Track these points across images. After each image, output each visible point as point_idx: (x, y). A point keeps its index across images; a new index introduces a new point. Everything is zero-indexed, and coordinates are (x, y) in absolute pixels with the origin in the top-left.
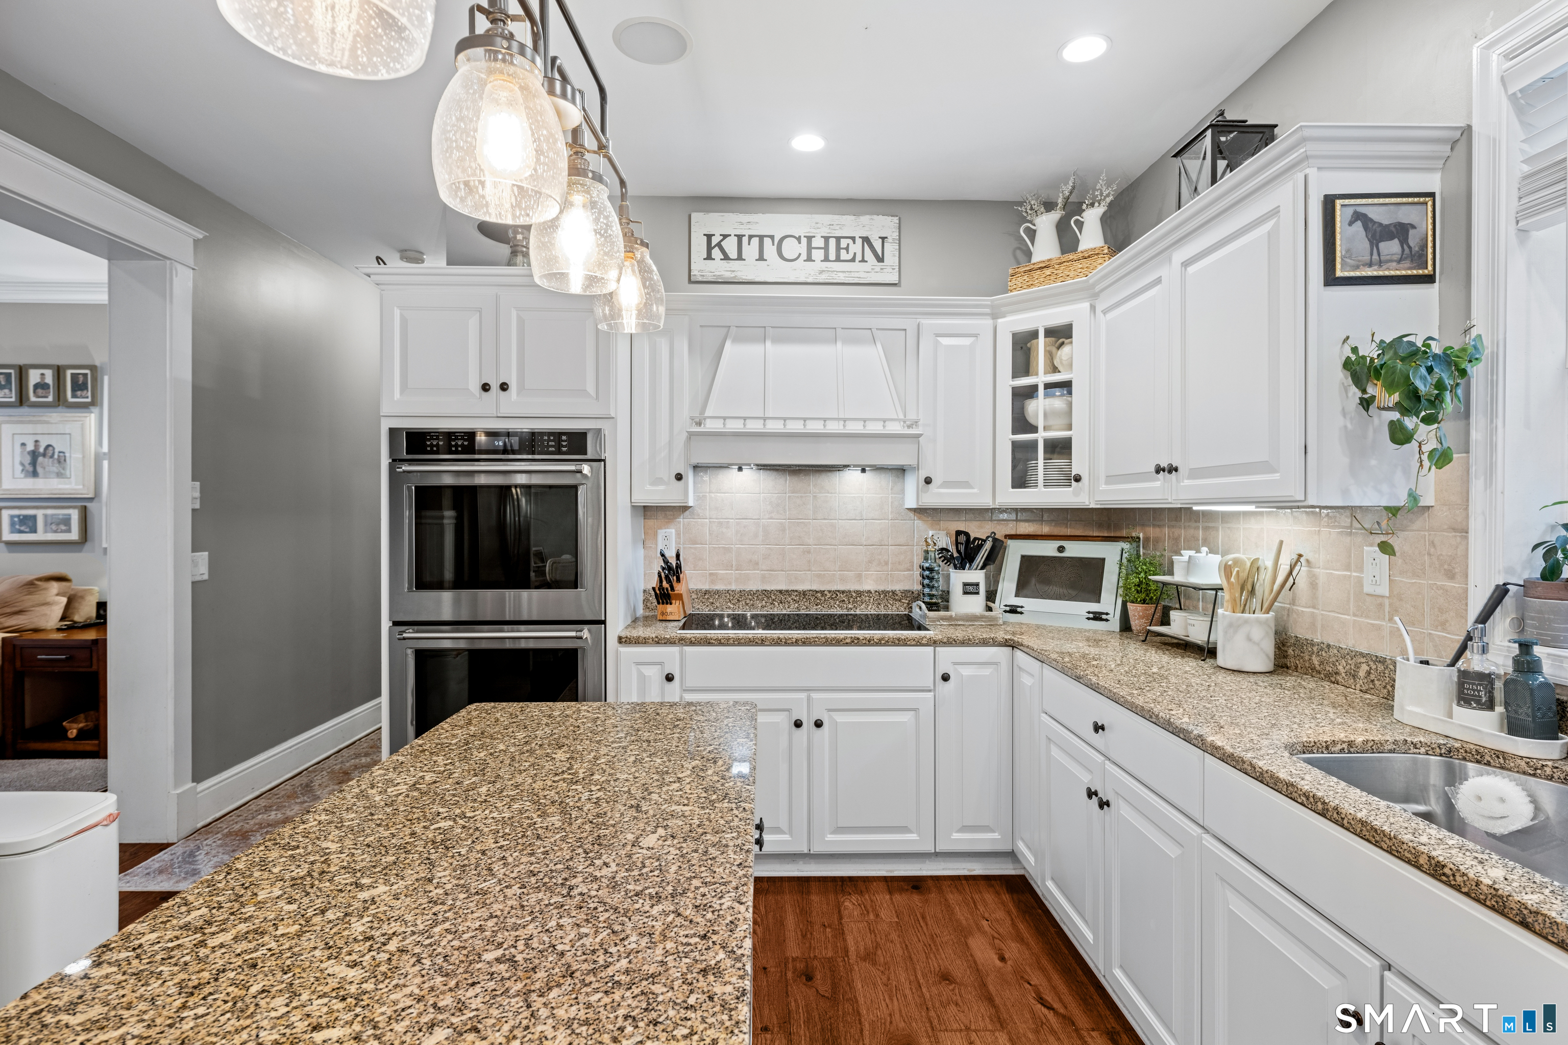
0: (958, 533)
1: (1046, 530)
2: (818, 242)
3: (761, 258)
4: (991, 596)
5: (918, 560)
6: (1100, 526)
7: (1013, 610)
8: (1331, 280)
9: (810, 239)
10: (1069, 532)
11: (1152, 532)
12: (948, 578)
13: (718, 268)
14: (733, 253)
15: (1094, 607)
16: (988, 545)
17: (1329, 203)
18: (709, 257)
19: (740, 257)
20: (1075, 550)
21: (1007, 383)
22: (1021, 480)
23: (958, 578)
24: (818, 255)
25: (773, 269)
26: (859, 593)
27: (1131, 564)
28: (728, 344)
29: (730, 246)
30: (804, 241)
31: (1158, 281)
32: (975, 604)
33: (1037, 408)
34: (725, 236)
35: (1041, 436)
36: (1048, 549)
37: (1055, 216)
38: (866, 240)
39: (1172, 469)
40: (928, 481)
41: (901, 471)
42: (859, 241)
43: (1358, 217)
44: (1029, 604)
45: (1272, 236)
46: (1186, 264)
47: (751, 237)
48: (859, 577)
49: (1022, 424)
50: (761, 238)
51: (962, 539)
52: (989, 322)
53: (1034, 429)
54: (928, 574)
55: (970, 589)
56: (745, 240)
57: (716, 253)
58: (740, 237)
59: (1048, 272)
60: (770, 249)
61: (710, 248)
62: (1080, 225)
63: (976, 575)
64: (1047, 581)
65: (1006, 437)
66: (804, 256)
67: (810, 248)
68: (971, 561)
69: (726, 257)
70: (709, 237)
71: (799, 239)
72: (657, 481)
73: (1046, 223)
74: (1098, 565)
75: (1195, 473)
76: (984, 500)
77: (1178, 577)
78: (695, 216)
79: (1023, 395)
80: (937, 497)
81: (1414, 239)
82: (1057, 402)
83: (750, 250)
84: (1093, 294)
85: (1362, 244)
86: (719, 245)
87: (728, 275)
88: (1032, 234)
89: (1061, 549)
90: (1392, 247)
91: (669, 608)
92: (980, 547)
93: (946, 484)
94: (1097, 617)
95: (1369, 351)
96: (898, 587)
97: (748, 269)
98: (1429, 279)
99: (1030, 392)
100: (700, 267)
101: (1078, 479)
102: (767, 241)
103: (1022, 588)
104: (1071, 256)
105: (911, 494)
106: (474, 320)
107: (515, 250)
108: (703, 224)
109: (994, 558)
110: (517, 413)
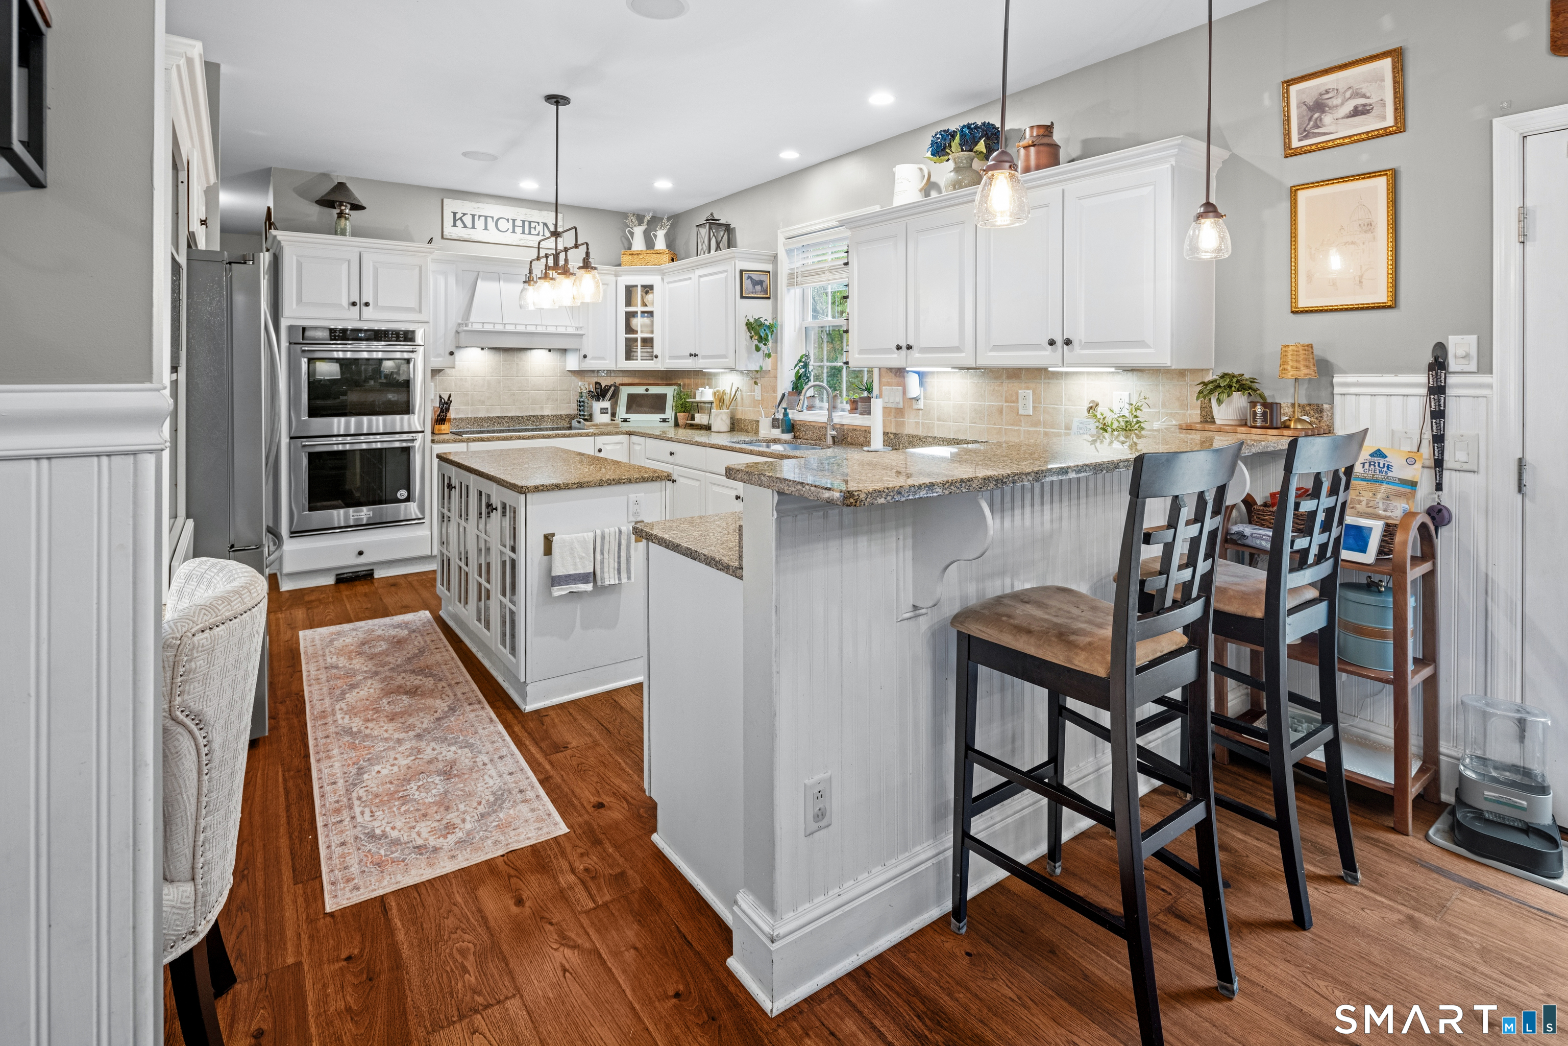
0: (596, 383)
1: (637, 381)
2: (519, 223)
3: (486, 228)
4: (613, 415)
5: (575, 397)
6: (662, 379)
7: (625, 420)
8: (742, 297)
9: (514, 221)
10: (648, 382)
12: (591, 407)
13: (459, 232)
14: (469, 224)
15: (663, 416)
16: (613, 388)
17: (741, 272)
18: (455, 225)
19: (473, 227)
20: (654, 390)
21: (623, 309)
22: (629, 356)
23: (597, 406)
24: (519, 230)
25: (492, 235)
26: (543, 417)
27: (679, 396)
28: (479, 281)
29: (469, 222)
30: (511, 221)
31: (690, 279)
32: (606, 418)
33: (637, 322)
34: (464, 214)
35: (639, 336)
36: (640, 390)
37: (642, 228)
38: (545, 224)
39: (696, 355)
40: (585, 357)
41: (564, 351)
42: (541, 225)
43: (749, 277)
44: (633, 417)
45: (726, 278)
46: (700, 277)
47: (480, 216)
48: (542, 408)
49: (629, 329)
50: (486, 217)
51: (598, 386)
52: (613, 278)
53: (636, 332)
54: (581, 404)
55: (603, 411)
56: (476, 218)
57: (459, 223)
58: (473, 216)
59: (641, 256)
60: (490, 222)
61: (455, 220)
62: (655, 236)
63: (606, 404)
64: (640, 406)
65: (622, 335)
66: (511, 230)
67: (514, 226)
68: (604, 397)
69: (465, 226)
70: (455, 214)
71: (508, 220)
72: (438, 356)
73: (639, 231)
74: (663, 397)
75: (704, 357)
76: (612, 367)
77: (698, 399)
78: (445, 200)
79: (630, 316)
80: (589, 364)
81: (764, 286)
82: (646, 321)
83: (480, 224)
84: (663, 273)
85: (750, 286)
86: (461, 219)
87: (466, 237)
88: (632, 234)
89: (647, 390)
90: (758, 288)
91: (443, 427)
92: (608, 390)
93: (594, 358)
94: (664, 420)
95: (752, 320)
96: (563, 412)
97: (478, 233)
98: (769, 298)
99: (634, 314)
100: (449, 230)
101: (656, 357)
102: (489, 220)
103: (629, 410)
104: (651, 251)
105: (573, 362)
106: (345, 266)
107: (341, 215)
108: (451, 205)
109: (615, 396)
110: (372, 319)
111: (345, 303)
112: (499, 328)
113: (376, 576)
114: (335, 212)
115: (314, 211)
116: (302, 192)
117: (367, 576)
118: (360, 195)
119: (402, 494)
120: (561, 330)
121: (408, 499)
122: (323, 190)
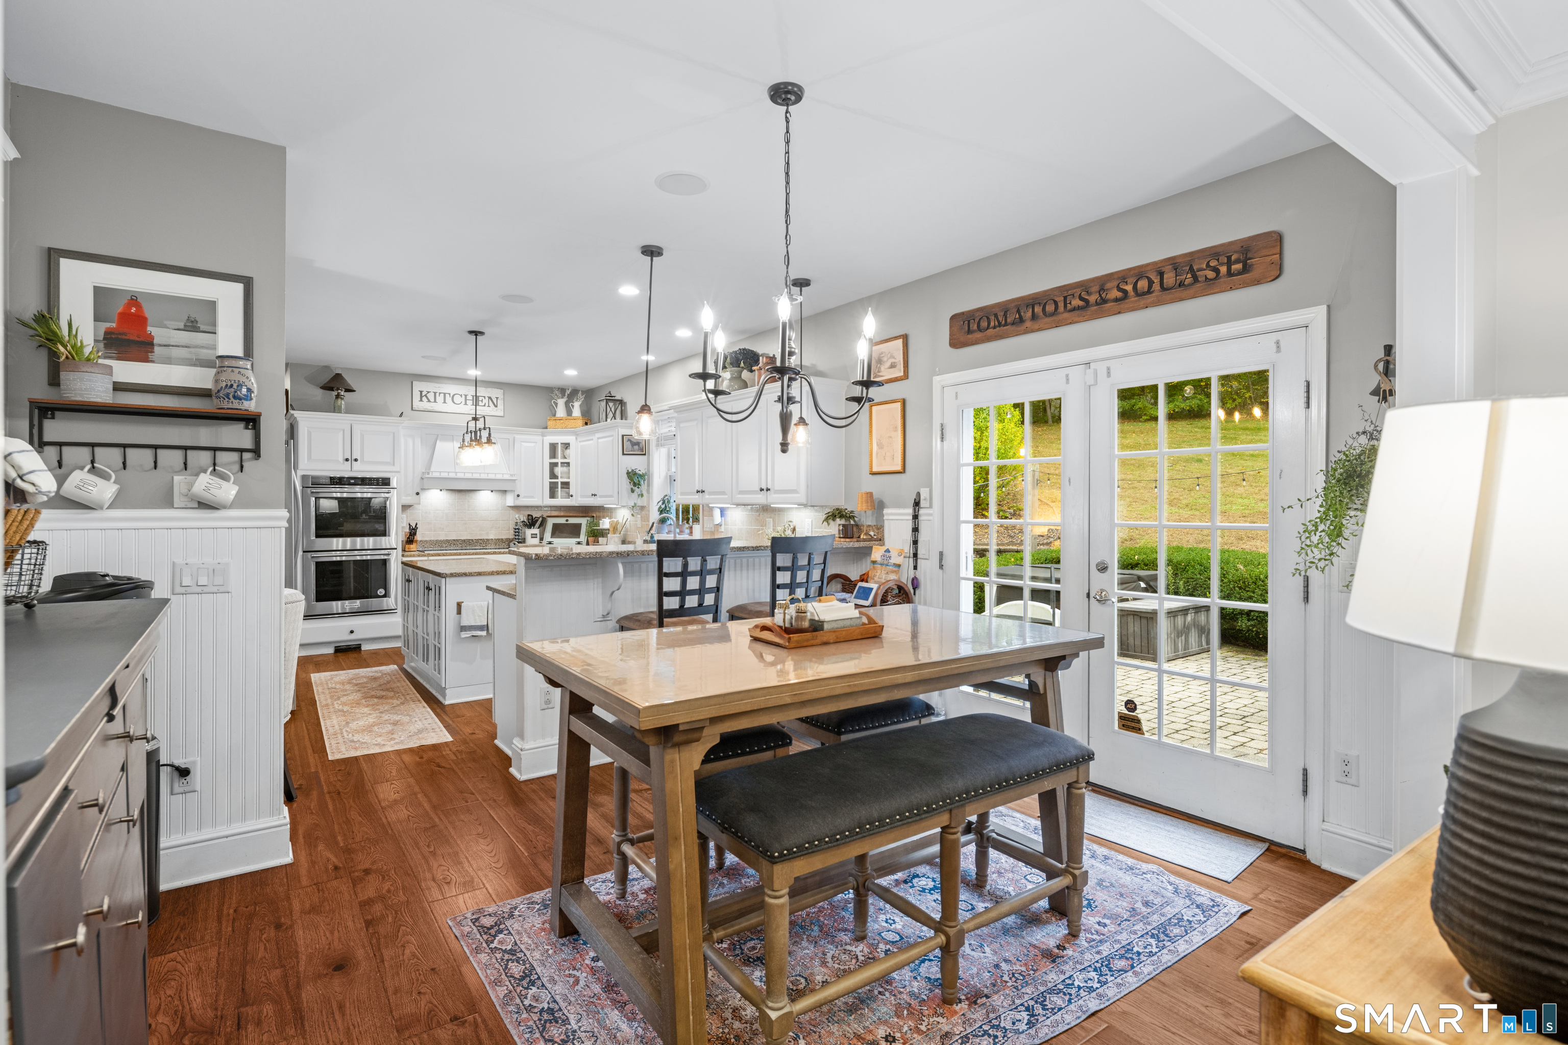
0: (529, 515)
1: (562, 514)
2: (469, 398)
3: (445, 402)
4: (541, 539)
5: (512, 526)
6: (582, 512)
7: (550, 543)
8: (623, 454)
9: (466, 396)
10: (569, 514)
11: (598, 514)
12: (525, 533)
13: (425, 405)
14: (432, 399)
15: (578, 540)
16: (541, 519)
17: (623, 436)
18: (421, 400)
19: (435, 401)
20: (572, 521)
21: (547, 461)
22: (553, 495)
23: (529, 532)
24: (470, 403)
25: (450, 407)
26: (488, 540)
27: (590, 525)
28: (438, 442)
29: (431, 396)
30: (463, 396)
31: (592, 439)
32: (536, 541)
33: (559, 470)
34: (428, 392)
35: (560, 480)
36: (562, 521)
37: (565, 400)
38: (490, 398)
39: (595, 495)
40: (518, 496)
41: (505, 492)
42: (487, 398)
43: (629, 440)
44: (555, 540)
45: (613, 440)
46: (598, 438)
47: (440, 393)
48: (487, 534)
49: (553, 475)
50: (445, 394)
51: (530, 517)
52: (541, 438)
53: (556, 477)
54: (517, 531)
55: (534, 536)
56: (437, 394)
57: (424, 399)
58: (435, 393)
59: (562, 421)
60: (448, 399)
61: (421, 397)
62: (573, 406)
63: (536, 531)
64: (562, 532)
65: (547, 480)
66: (464, 403)
67: (466, 400)
68: (534, 526)
69: (429, 401)
70: (421, 392)
71: (461, 396)
72: (408, 495)
73: (561, 402)
74: (579, 526)
75: (603, 497)
76: (539, 503)
77: (601, 527)
78: (414, 383)
79: (553, 466)
80: (522, 501)
81: (641, 446)
82: (565, 469)
83: (440, 399)
84: (576, 434)
85: (630, 446)
86: (426, 395)
87: (430, 408)
88: (556, 404)
89: (567, 520)
90: (636, 447)
91: (412, 546)
92: (537, 520)
93: (525, 497)
94: (579, 543)
95: (630, 471)
96: (504, 537)
97: (439, 406)
98: (645, 454)
99: (556, 464)
100: (417, 404)
101: (572, 496)
102: (447, 396)
103: (553, 535)
104: (570, 418)
105: (510, 500)
106: (341, 434)
107: (338, 396)
108: (418, 386)
109: (543, 524)
110: (360, 470)
111: (341, 459)
112: (452, 475)
113: (363, 649)
114: (335, 393)
115: (318, 394)
116: (311, 380)
117: (357, 648)
118: (351, 381)
119: (381, 592)
120: (499, 477)
121: (385, 596)
122: (327, 377)
